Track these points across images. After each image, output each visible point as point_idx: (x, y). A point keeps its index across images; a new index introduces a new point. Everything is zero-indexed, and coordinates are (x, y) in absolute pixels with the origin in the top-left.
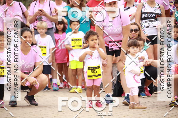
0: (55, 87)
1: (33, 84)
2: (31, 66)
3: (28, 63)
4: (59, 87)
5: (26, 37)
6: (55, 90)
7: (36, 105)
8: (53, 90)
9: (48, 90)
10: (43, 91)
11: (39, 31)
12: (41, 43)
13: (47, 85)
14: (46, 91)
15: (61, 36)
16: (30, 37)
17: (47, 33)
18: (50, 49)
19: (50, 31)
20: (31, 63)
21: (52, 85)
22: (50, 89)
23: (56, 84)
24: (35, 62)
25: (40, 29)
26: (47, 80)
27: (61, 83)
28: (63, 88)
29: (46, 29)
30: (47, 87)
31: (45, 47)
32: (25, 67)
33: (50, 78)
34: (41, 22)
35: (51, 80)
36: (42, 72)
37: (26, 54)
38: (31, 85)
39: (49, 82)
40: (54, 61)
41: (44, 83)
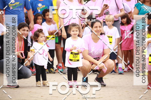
0: (121, 71)
1: (101, 68)
2: (100, 52)
3: (97, 50)
4: (124, 70)
5: (96, 27)
6: (121, 74)
7: (105, 86)
8: (118, 73)
9: (114, 73)
10: (110, 74)
11: (107, 23)
12: (108, 33)
13: (114, 69)
14: (113, 74)
15: (127, 27)
16: (100, 27)
17: (113, 25)
18: (115, 39)
19: (116, 23)
20: (100, 50)
21: (118, 69)
22: (116, 72)
23: (121, 68)
24: (103, 50)
25: (108, 21)
26: (114, 64)
27: (126, 68)
28: (127, 71)
29: (113, 21)
30: (113, 70)
31: (111, 37)
32: (95, 53)
33: (116, 63)
34: (109, 15)
35: (117, 64)
36: (109, 57)
37: (96, 43)
38: (99, 69)
39: (115, 66)
40: (120, 48)
41: (111, 67)
